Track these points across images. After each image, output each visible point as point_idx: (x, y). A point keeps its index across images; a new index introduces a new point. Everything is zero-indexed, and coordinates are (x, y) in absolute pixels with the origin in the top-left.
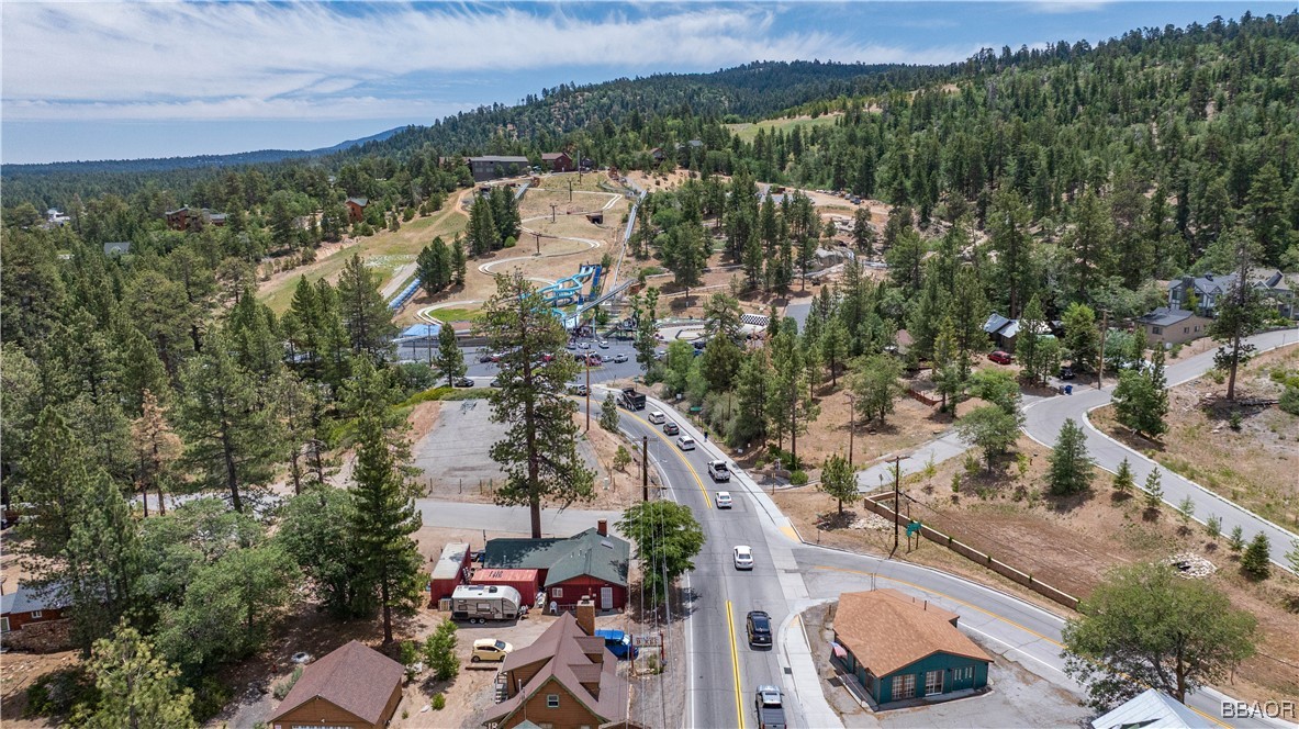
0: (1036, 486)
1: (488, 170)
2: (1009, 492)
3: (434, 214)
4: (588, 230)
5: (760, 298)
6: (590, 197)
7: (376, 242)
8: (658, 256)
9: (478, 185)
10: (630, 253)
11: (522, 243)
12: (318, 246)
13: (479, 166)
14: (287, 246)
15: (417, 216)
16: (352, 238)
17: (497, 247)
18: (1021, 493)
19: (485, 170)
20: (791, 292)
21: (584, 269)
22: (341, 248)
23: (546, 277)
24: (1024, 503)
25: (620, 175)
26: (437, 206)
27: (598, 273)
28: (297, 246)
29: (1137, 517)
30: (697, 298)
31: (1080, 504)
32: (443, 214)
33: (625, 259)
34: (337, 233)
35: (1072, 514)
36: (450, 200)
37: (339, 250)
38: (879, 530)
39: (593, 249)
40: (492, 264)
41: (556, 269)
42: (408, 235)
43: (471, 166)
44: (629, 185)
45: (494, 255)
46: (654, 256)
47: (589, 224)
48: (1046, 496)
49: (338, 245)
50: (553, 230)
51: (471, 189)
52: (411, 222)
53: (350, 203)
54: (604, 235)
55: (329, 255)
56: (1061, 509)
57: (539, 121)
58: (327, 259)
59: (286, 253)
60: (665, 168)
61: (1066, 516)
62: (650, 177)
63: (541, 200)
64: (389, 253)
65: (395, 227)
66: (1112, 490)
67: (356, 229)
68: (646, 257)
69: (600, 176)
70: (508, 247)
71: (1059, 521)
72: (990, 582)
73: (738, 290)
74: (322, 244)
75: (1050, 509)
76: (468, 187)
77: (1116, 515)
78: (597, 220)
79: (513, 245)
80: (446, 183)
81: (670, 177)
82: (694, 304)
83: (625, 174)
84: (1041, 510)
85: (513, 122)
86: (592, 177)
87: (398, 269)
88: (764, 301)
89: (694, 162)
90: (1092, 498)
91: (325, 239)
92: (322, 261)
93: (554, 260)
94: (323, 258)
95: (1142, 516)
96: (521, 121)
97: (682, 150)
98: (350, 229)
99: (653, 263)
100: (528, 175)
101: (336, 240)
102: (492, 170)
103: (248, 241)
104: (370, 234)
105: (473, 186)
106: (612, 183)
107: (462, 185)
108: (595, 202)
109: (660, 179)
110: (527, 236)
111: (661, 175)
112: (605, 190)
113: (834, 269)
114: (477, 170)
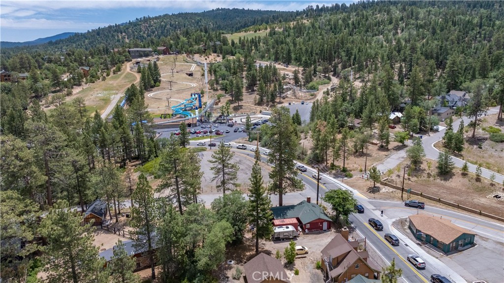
0: (433, 172)
1: (136, 54)
2: (426, 175)
3: (119, 73)
4: (188, 79)
5: (265, 105)
6: (183, 65)
7: (98, 86)
8: (222, 89)
9: (134, 60)
10: (210, 88)
11: (162, 85)
12: (72, 88)
13: (133, 53)
14: (58, 88)
15: (112, 74)
16: (86, 84)
17: (152, 87)
18: (429, 175)
19: (135, 54)
20: (276, 102)
21: (193, 95)
22: (83, 88)
23: (177, 99)
24: (432, 179)
25: (191, 56)
26: (119, 69)
27: (200, 97)
28: (63, 88)
29: (474, 181)
30: (242, 105)
31: (451, 178)
32: (123, 73)
33: (209, 91)
34: (80, 82)
35: (450, 181)
36: (124, 67)
37: (81, 89)
38: (392, 192)
39: (194, 87)
40: (153, 94)
41: (181, 95)
42: (111, 82)
43: (129, 52)
44: (195, 60)
45: (152, 90)
46: (220, 89)
47: (187, 76)
48: (438, 176)
49: (81, 87)
50: (174, 80)
51: (131, 62)
52: (110, 76)
53: (82, 69)
54: (195, 81)
55: (78, 91)
56: (445, 180)
57: (136, 32)
58: (78, 93)
59: (58, 91)
60: (208, 53)
61: (448, 182)
62: (202, 57)
63: (163, 67)
64: (105, 90)
65: (104, 79)
66: (460, 172)
67: (87, 80)
68: (217, 90)
69: (183, 57)
70: (157, 86)
71: (447, 184)
72: (443, 207)
73: (257, 102)
74: (74, 87)
75: (441, 180)
76: (129, 61)
77: (465, 180)
78: (191, 75)
79: (159, 86)
80: (120, 60)
81: (210, 56)
82: (242, 108)
83: (193, 56)
84: (438, 181)
85: (125, 32)
86: (180, 57)
87: (112, 97)
88: (267, 106)
89: (218, 51)
90: (454, 175)
91: (75, 85)
92: (75, 94)
93: (179, 91)
94: (75, 93)
95: (475, 180)
96: (128, 32)
97: (213, 46)
98: (84, 80)
99: (220, 92)
100: (153, 56)
101: (79, 85)
102: (138, 54)
103: (42, 86)
104: (94, 82)
105: (131, 61)
106: (189, 59)
107: (126, 61)
108: (186, 67)
109: (206, 57)
110: (164, 82)
111: (206, 56)
112: (187, 62)
113: (289, 93)
114: (132, 54)
